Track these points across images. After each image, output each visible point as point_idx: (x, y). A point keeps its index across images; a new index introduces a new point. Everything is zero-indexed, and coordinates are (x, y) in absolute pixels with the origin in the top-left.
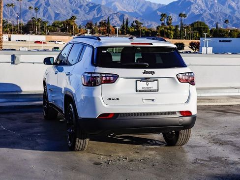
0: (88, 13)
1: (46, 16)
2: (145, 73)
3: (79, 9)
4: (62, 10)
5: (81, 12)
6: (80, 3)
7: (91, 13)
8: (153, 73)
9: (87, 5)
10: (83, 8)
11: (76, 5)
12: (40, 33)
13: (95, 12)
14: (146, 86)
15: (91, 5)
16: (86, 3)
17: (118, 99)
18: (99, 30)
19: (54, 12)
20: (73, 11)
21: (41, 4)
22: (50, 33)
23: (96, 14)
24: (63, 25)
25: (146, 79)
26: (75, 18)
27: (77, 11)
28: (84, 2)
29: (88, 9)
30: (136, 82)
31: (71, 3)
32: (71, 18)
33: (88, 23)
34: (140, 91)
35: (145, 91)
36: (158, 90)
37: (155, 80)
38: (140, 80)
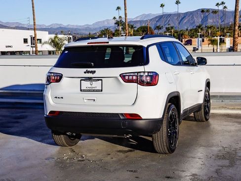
2: (86, 72)
8: (94, 72)
14: (90, 86)
17: (62, 98)
30: (81, 82)
34: (84, 91)
35: (89, 91)
36: (102, 90)
37: (99, 80)
38: (84, 80)
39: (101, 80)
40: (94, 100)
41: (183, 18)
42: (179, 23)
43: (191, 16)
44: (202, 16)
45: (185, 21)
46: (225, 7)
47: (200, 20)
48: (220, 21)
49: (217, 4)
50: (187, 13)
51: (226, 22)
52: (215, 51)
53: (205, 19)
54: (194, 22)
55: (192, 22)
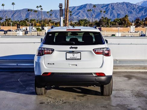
0: (138, 13)
1: (112, 16)
2: (71, 48)
3: (132, 11)
4: (122, 12)
5: (134, 13)
6: (133, 7)
7: (140, 13)
8: (76, 48)
9: (138, 8)
10: (135, 10)
11: (131, 8)
12: (106, 26)
13: (143, 12)
14: (73, 56)
15: (140, 8)
16: (137, 7)
17: (54, 64)
18: (145, 23)
19: (117, 13)
20: (128, 12)
21: (109, 9)
22: (112, 26)
23: (144, 13)
24: (120, 21)
25: (73, 52)
26: (128, 16)
27: (131, 12)
28: (136, 6)
29: (138, 10)
30: (66, 54)
31: (128, 7)
32: (125, 16)
33: (137, 19)
34: (68, 59)
35: (72, 59)
36: (80, 59)
37: (79, 53)
38: (69, 53)
39: (80, 53)
40: (76, 65)
41: (14, 13)
42: (12, 16)
43: (19, 13)
44: (26, 13)
45: (16, 15)
46: (42, 9)
47: (25, 16)
48: (37, 17)
49: (37, 7)
50: (16, 11)
51: (40, 17)
52: (39, 35)
53: (28, 15)
54: (21, 17)
55: (20, 16)
